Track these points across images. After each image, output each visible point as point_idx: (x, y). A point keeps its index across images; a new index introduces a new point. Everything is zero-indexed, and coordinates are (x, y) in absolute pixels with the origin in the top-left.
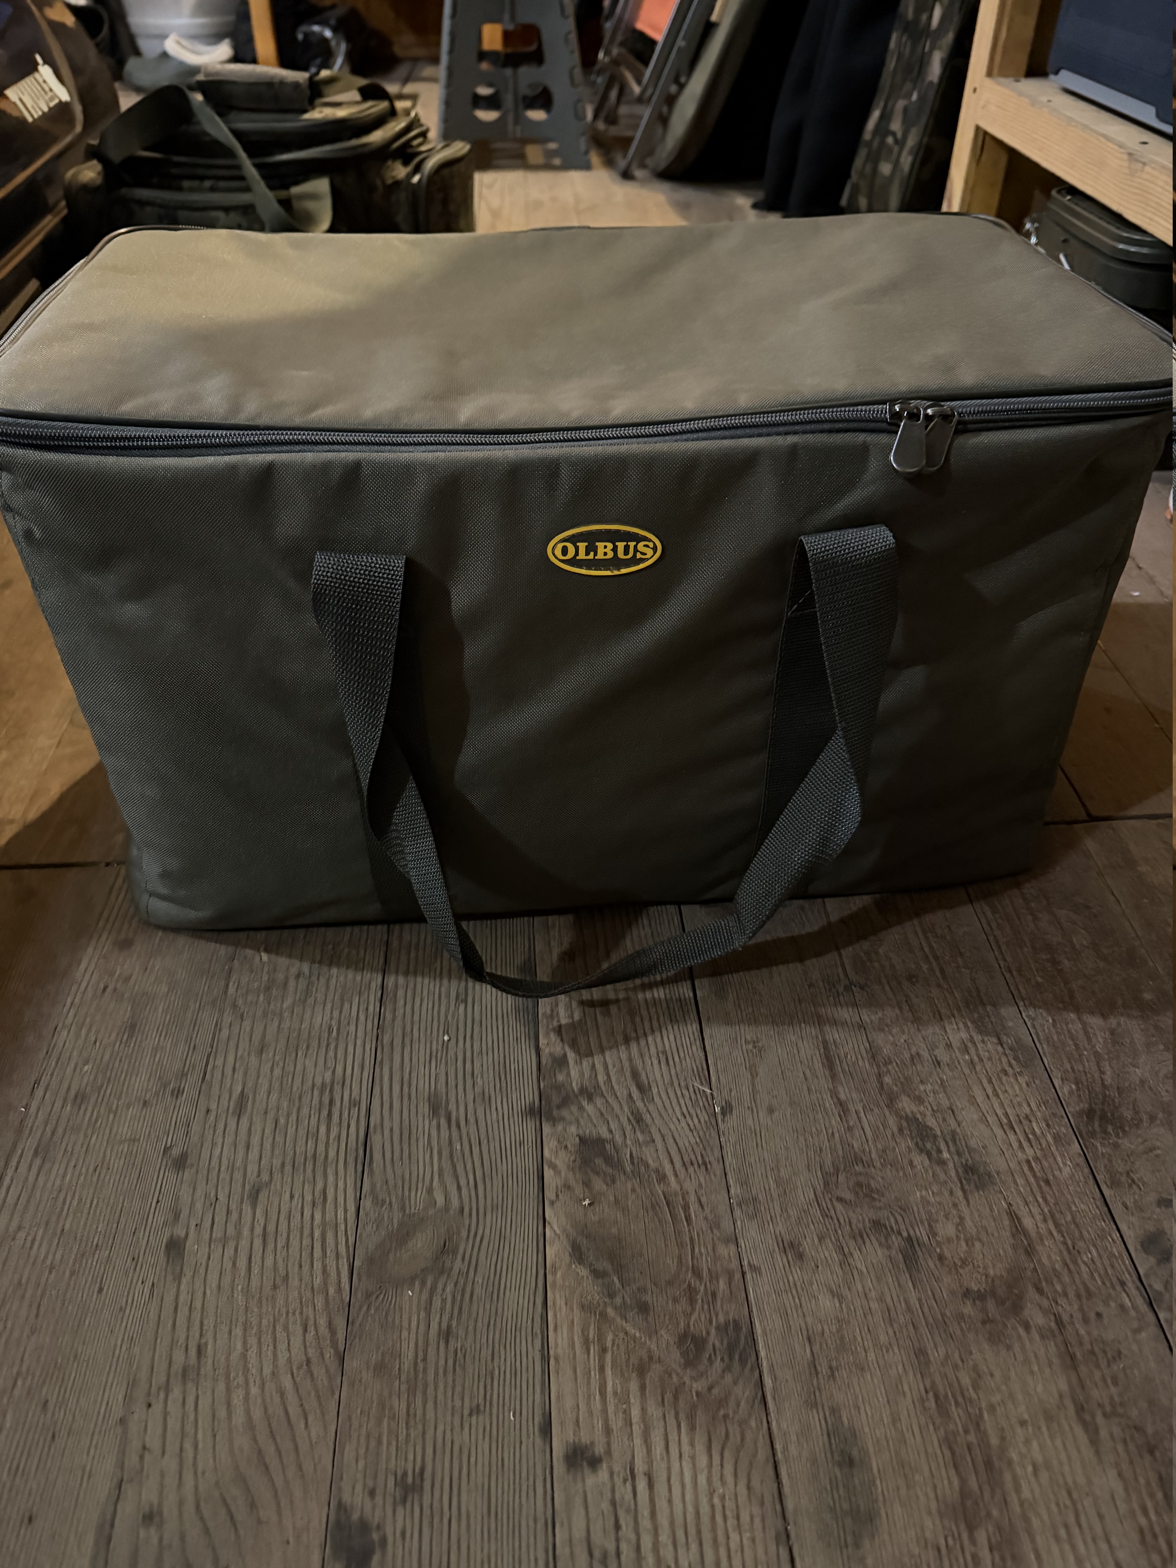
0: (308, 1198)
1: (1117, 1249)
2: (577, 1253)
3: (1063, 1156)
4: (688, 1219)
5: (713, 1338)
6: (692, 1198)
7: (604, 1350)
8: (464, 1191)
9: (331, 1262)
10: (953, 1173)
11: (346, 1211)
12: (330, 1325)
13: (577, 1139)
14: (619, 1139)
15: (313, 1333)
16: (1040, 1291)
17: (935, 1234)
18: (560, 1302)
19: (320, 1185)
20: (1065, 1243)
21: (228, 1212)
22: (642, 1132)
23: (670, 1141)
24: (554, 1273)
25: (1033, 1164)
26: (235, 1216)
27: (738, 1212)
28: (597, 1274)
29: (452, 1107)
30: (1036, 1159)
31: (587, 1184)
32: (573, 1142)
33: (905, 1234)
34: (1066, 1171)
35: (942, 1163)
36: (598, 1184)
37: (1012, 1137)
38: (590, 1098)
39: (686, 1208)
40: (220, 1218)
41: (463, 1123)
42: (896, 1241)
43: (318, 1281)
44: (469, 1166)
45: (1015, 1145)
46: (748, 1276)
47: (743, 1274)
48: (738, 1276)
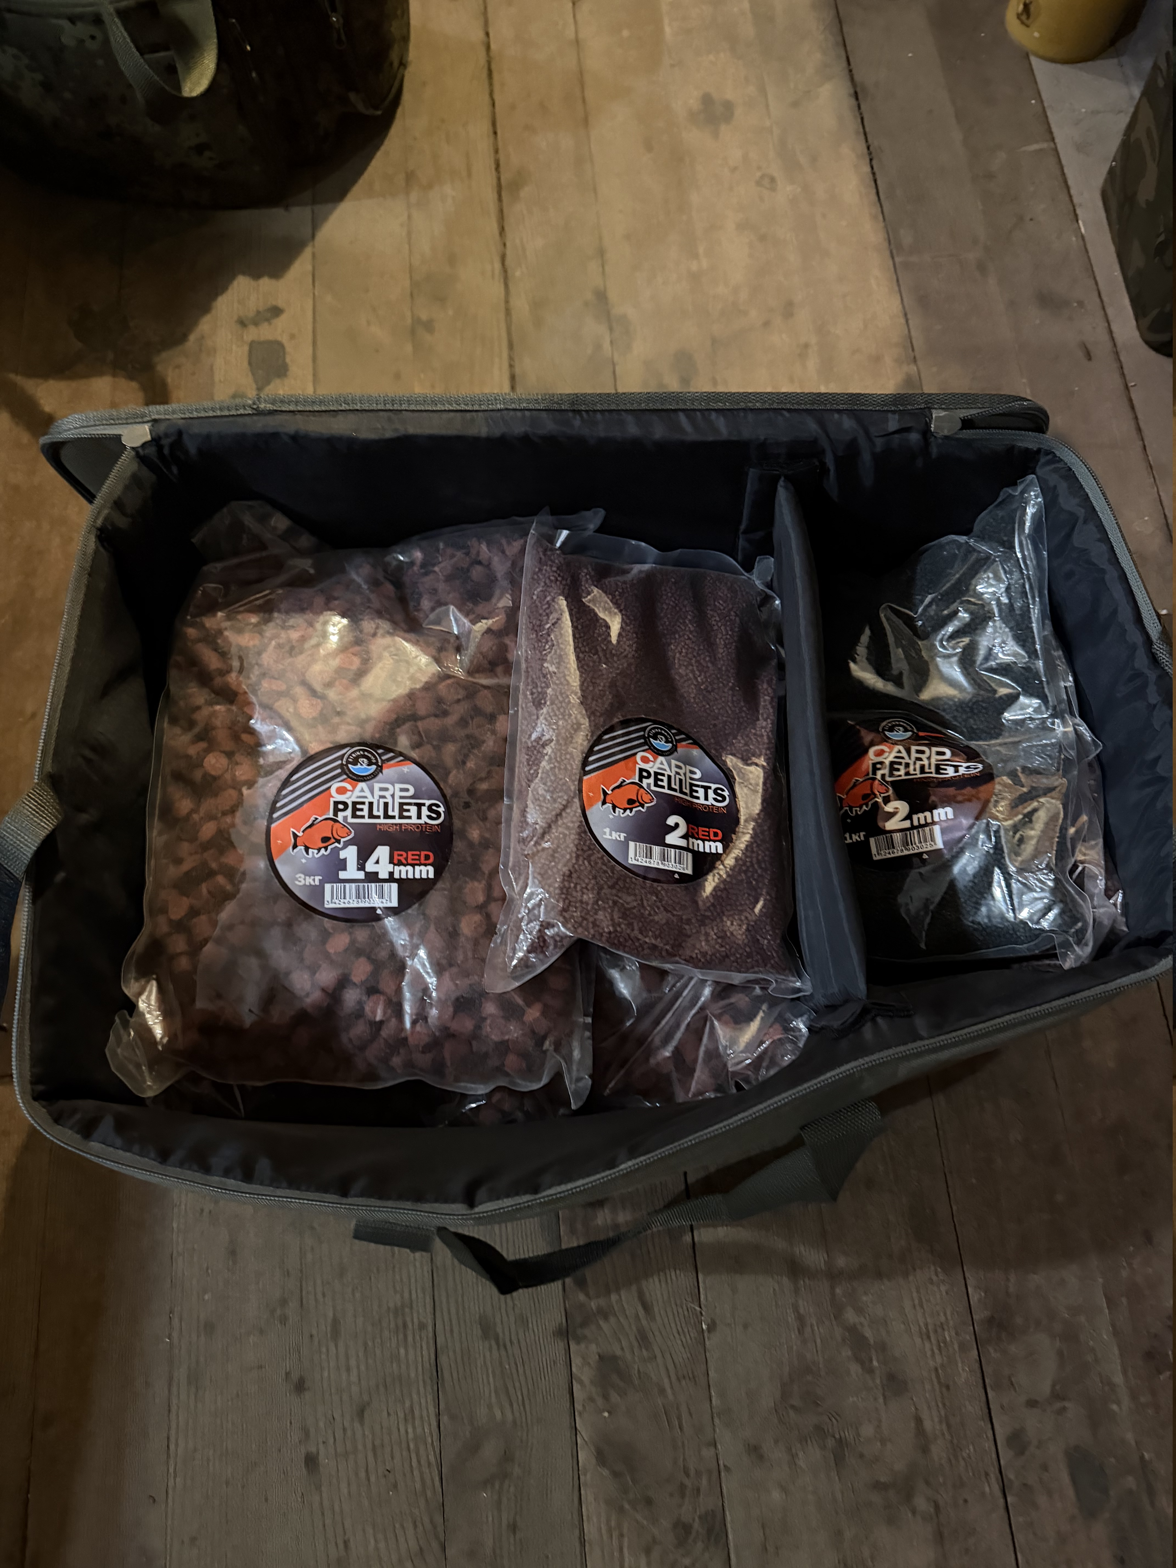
0: (401, 1415)
1: (989, 1445)
2: (601, 1458)
3: (963, 1362)
4: (681, 1428)
5: (696, 1525)
6: (684, 1409)
7: (621, 1535)
8: (515, 1405)
9: (426, 1470)
10: (878, 1381)
11: (430, 1425)
12: (432, 1521)
13: (597, 1357)
14: (628, 1356)
15: (421, 1528)
16: (927, 1483)
17: (859, 1435)
18: (591, 1498)
19: (407, 1404)
20: (952, 1442)
21: (344, 1430)
22: (647, 1350)
23: (668, 1356)
24: (585, 1475)
25: (940, 1371)
26: (349, 1433)
27: (717, 1421)
28: (616, 1474)
29: (499, 1330)
30: (942, 1365)
31: (606, 1397)
32: (594, 1359)
33: (837, 1436)
34: (964, 1375)
35: (871, 1371)
36: (615, 1397)
37: (927, 1345)
38: (606, 1318)
39: (679, 1418)
40: (339, 1434)
41: (508, 1344)
42: (830, 1443)
43: (418, 1486)
44: (517, 1384)
45: (929, 1353)
46: (723, 1474)
47: (719, 1472)
48: (716, 1474)
